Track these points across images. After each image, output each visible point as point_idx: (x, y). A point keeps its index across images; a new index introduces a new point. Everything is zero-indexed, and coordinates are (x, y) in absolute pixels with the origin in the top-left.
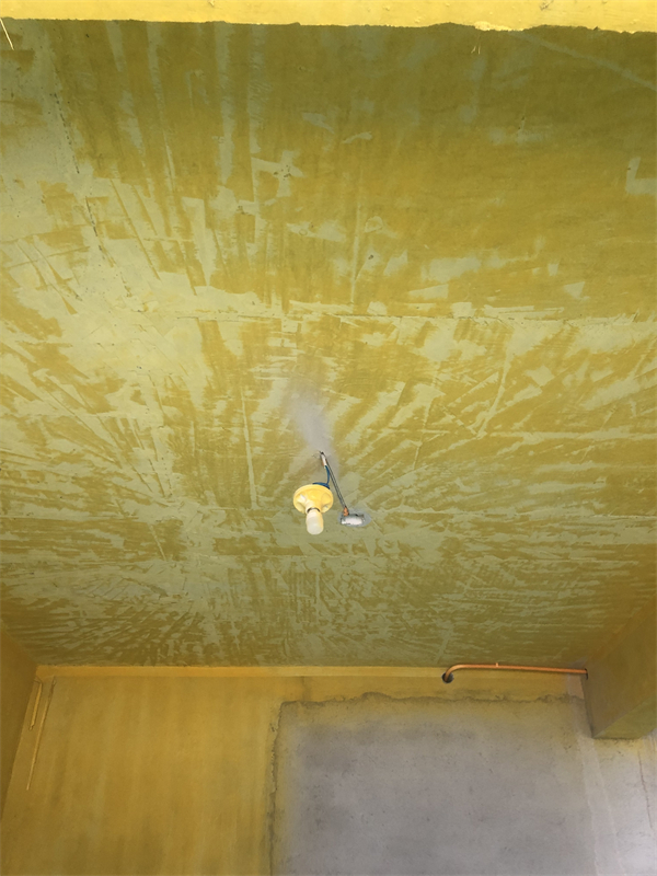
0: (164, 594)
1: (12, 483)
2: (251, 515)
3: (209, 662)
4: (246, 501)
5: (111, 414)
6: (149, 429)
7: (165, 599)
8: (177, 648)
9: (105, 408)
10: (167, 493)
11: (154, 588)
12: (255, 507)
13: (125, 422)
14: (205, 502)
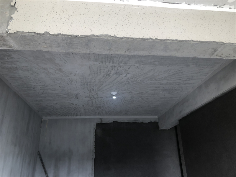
0: (73, 104)
1: (46, 87)
2: (94, 92)
3: (80, 116)
4: (93, 90)
5: (69, 78)
6: (76, 80)
7: (74, 105)
8: (74, 113)
9: (69, 77)
10: (78, 89)
11: (71, 103)
12: (95, 91)
13: (72, 79)
14: (85, 90)
